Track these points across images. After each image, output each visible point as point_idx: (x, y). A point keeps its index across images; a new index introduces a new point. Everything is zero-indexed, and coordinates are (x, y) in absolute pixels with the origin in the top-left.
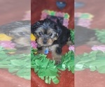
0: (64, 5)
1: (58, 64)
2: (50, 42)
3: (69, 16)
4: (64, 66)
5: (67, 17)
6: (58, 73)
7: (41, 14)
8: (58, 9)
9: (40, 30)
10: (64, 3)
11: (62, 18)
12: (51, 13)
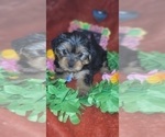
0: (104, 16)
1: (83, 96)
3: (109, 33)
4: (90, 100)
5: (106, 33)
6: (80, 109)
7: (69, 26)
8: (95, 22)
9: (65, 46)
10: (104, 13)
11: (99, 35)
12: (84, 25)
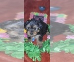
0: (44, 9)
1: (41, 48)
2: (35, 33)
3: (47, 16)
4: (44, 49)
6: (40, 54)
8: (41, 12)
10: (44, 7)
11: (43, 17)
12: (36, 14)
